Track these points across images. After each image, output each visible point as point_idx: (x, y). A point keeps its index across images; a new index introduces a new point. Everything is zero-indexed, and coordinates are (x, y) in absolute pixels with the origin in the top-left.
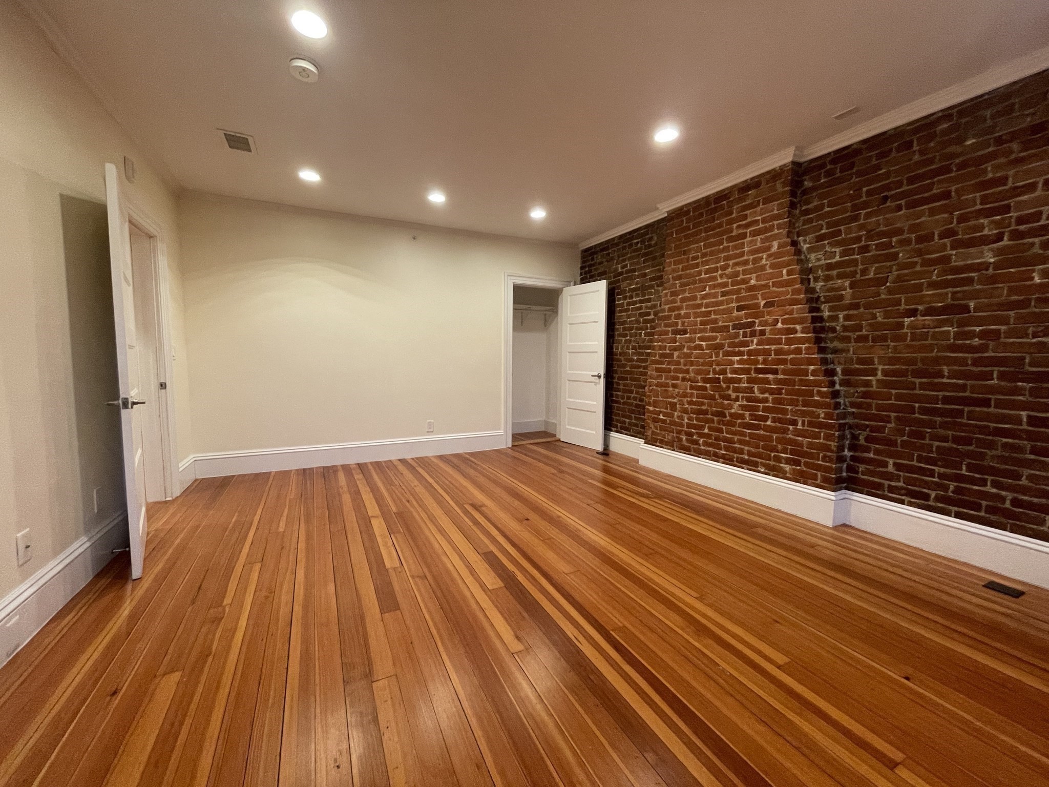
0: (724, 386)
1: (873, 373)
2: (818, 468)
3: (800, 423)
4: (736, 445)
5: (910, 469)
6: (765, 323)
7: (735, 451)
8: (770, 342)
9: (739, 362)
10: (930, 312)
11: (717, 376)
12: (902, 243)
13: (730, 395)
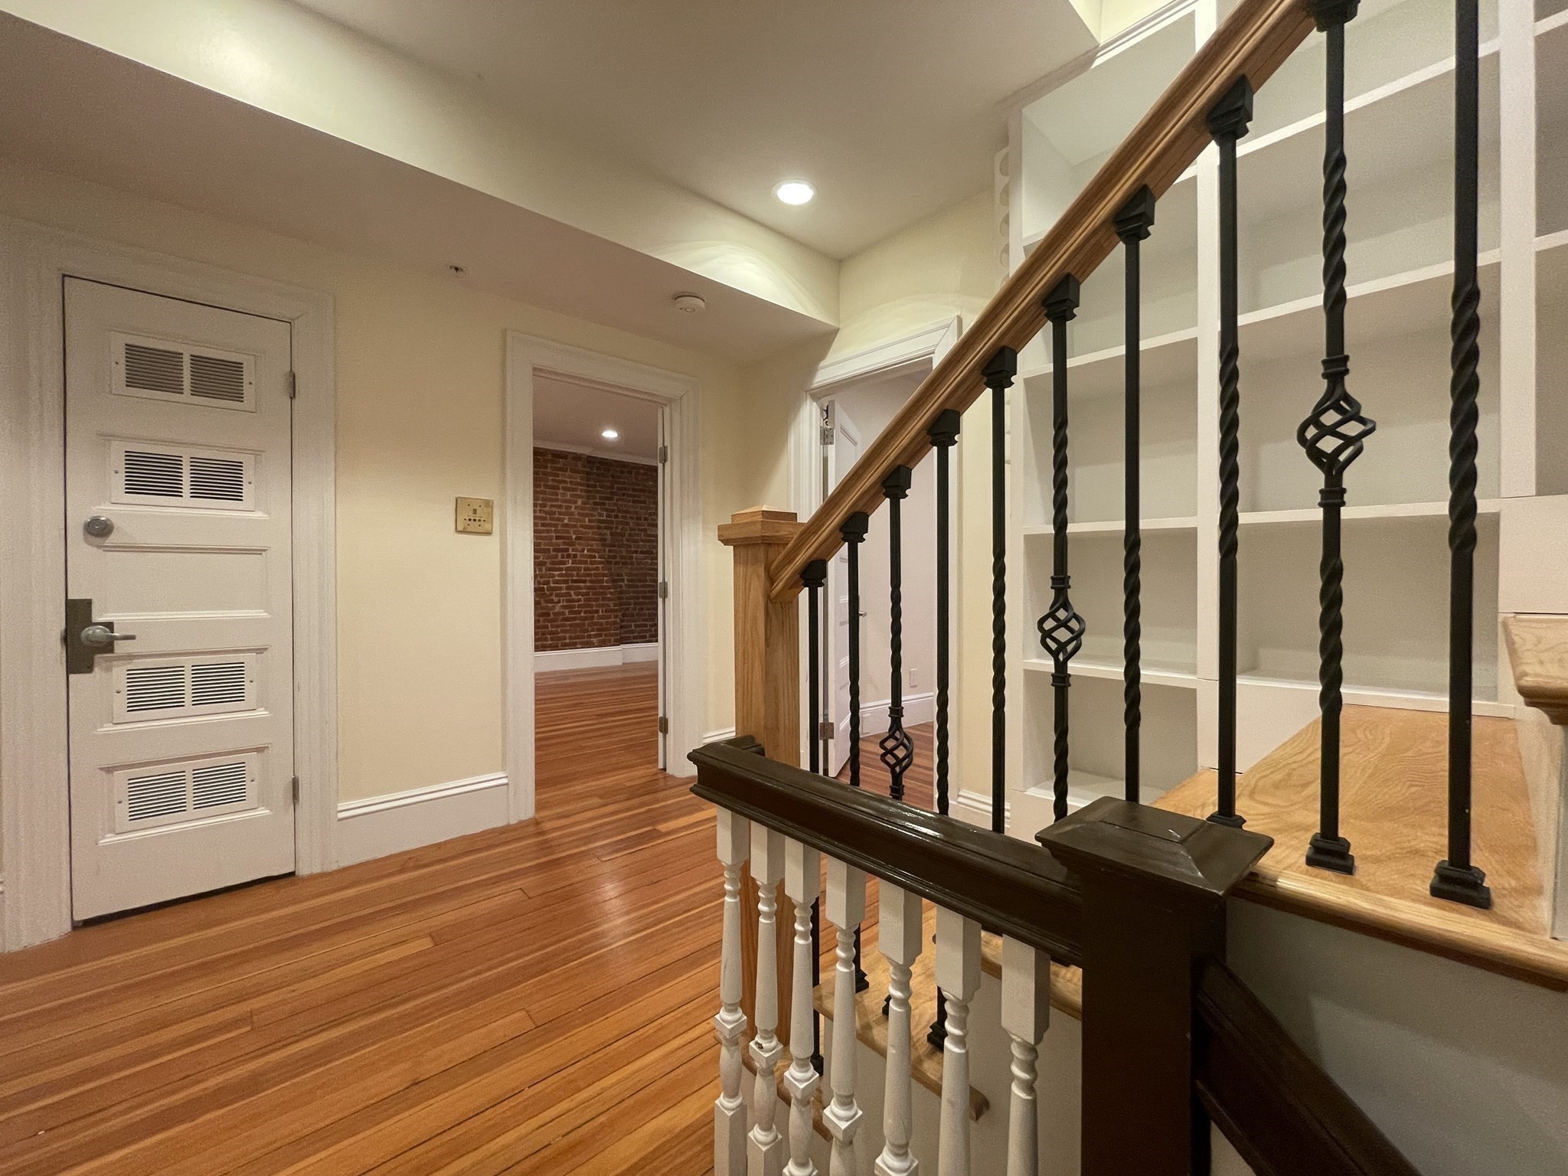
0: (548, 593)
1: (623, 580)
2: (612, 635)
3: (600, 612)
4: (560, 635)
5: (639, 626)
6: (577, 550)
7: (560, 639)
8: (581, 562)
9: (559, 575)
10: (642, 552)
11: (542, 586)
12: (631, 518)
13: (553, 600)
